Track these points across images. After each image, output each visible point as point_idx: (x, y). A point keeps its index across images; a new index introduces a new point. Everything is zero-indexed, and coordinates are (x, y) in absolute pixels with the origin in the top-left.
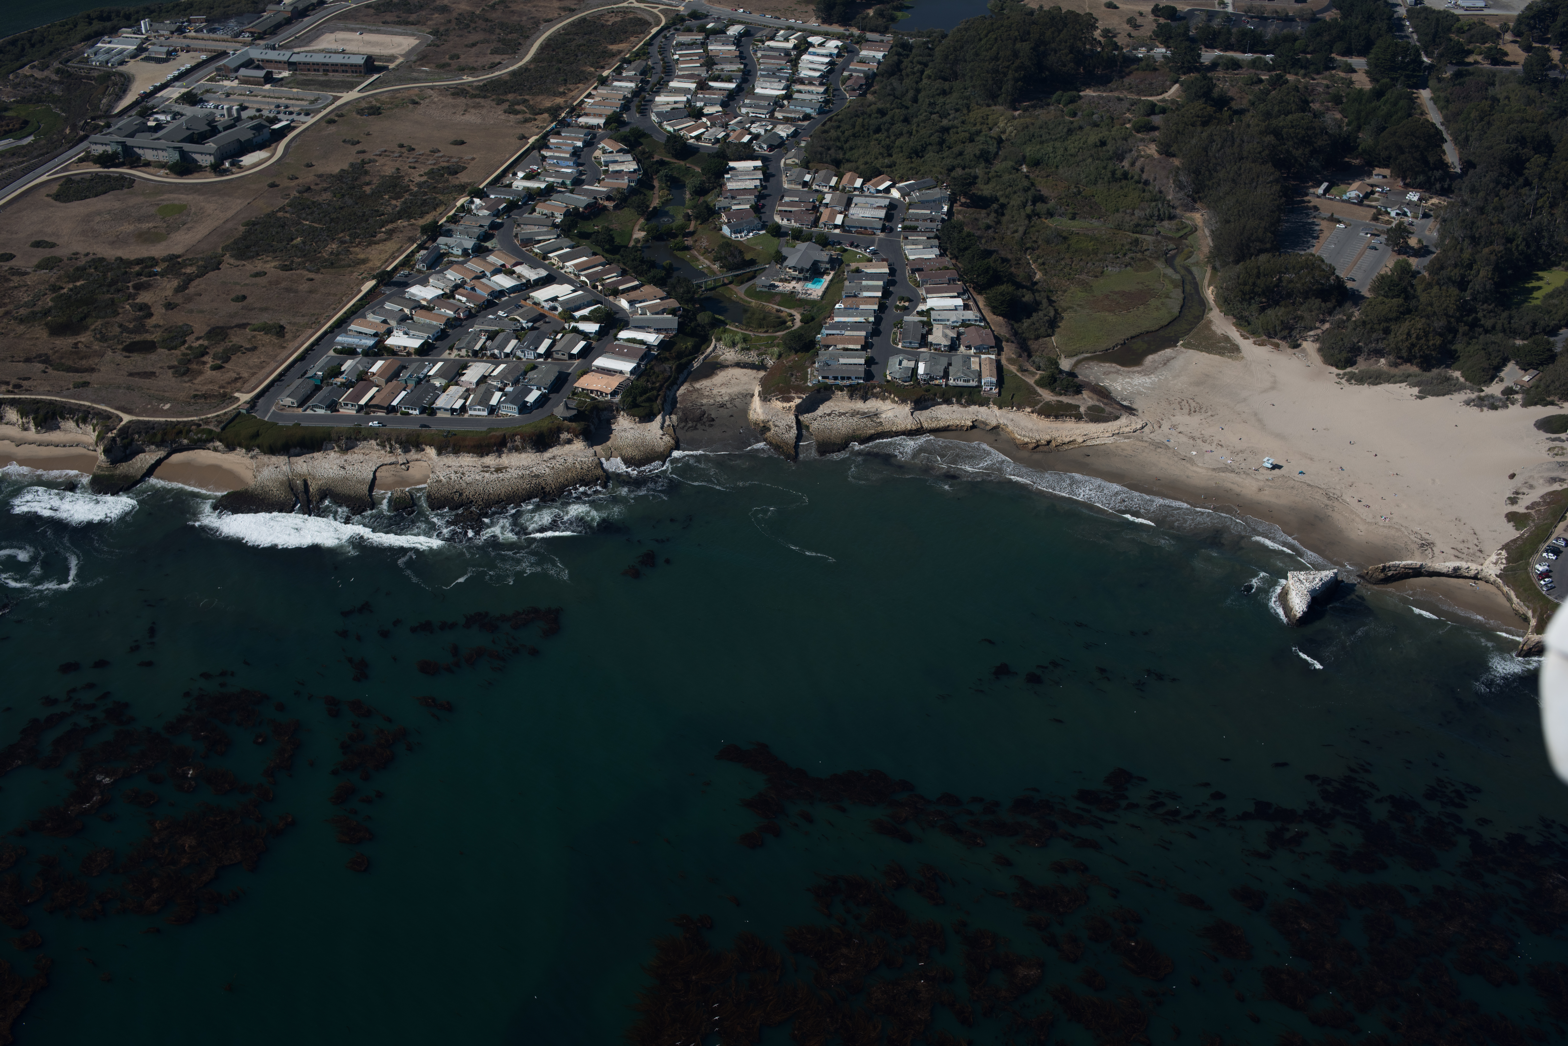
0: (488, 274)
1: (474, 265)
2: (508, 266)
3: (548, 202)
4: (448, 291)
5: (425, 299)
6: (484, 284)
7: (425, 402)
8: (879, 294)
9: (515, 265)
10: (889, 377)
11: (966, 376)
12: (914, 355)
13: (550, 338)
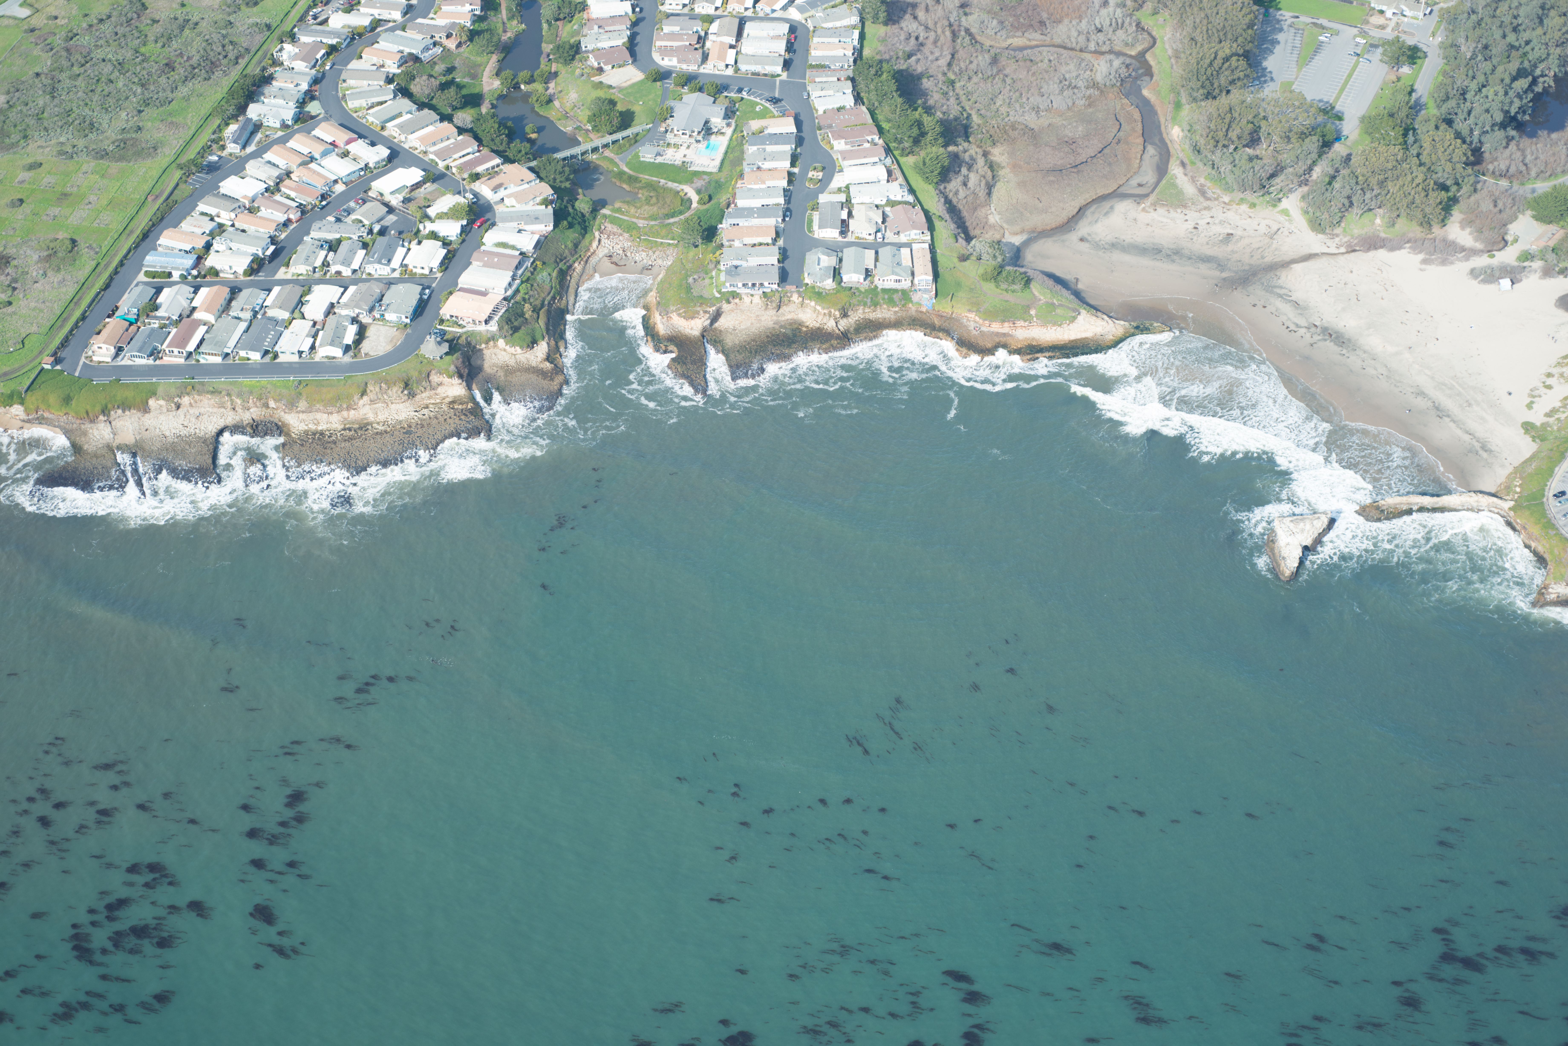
0: (317, 156)
1: (299, 143)
2: (341, 143)
3: (376, 46)
4: (272, 184)
5: (245, 197)
6: (314, 172)
7: (266, 345)
8: (787, 164)
9: (348, 142)
10: (807, 280)
11: (897, 274)
12: (834, 249)
13: (403, 246)
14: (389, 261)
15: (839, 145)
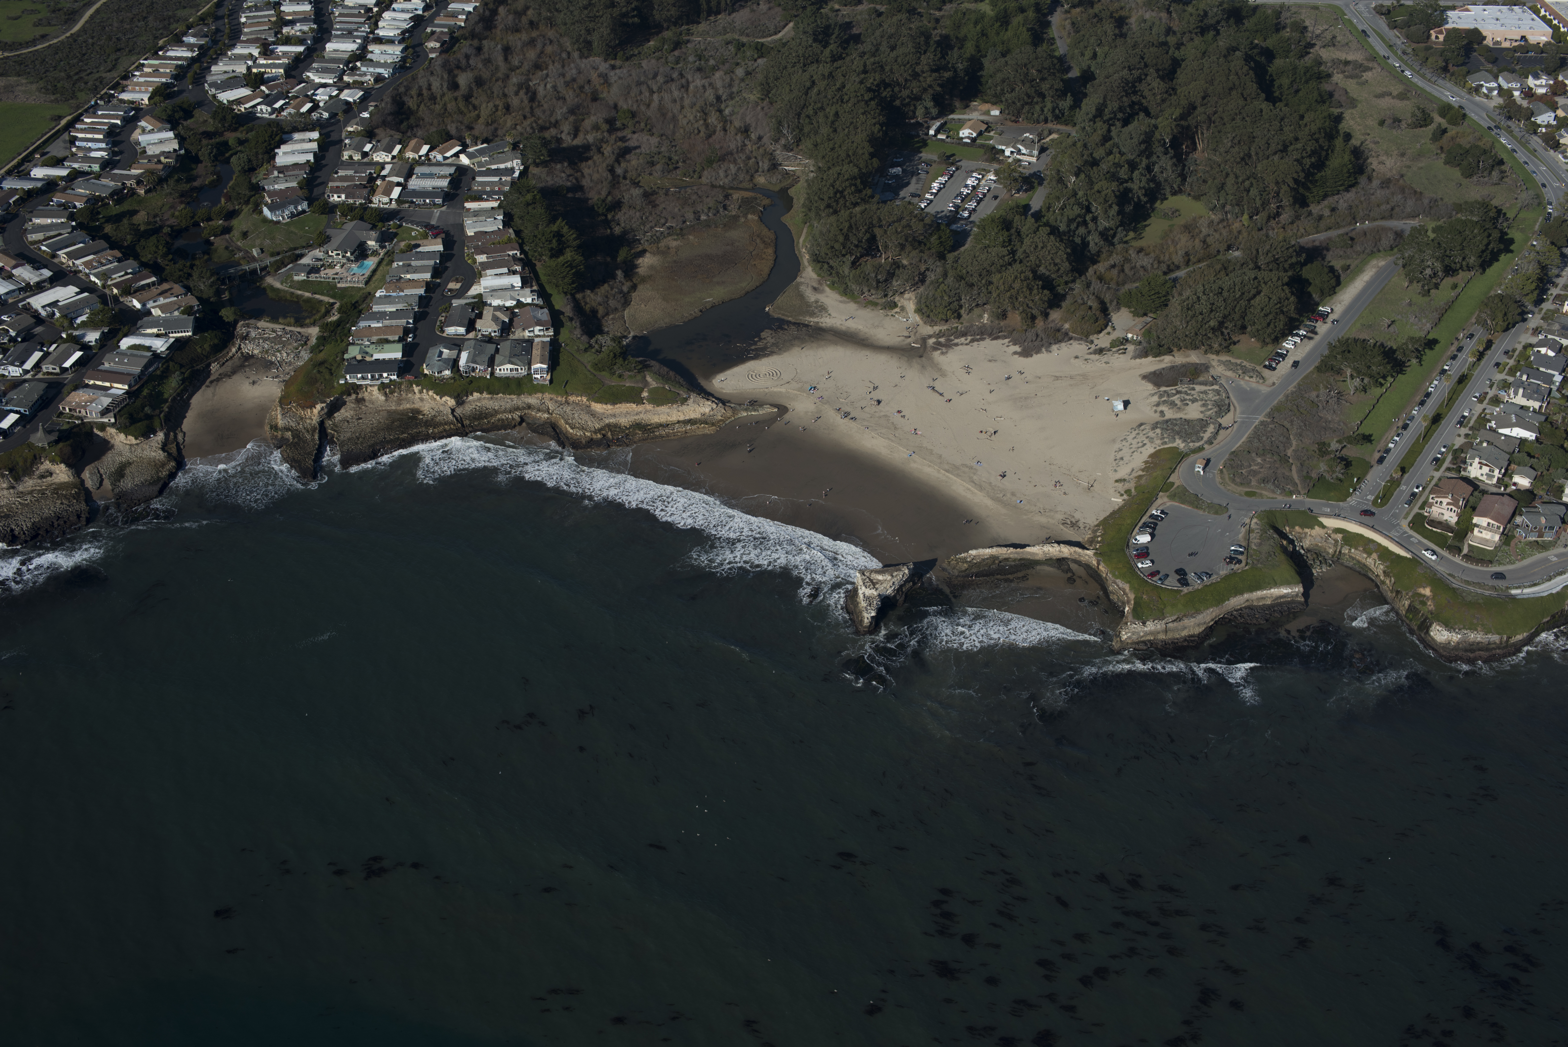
2: (6, 269)
3: (69, 191)
8: (427, 276)
9: (15, 267)
10: (426, 372)
11: (512, 363)
12: (457, 344)
13: (41, 350)
14: (23, 363)
15: (481, 258)
